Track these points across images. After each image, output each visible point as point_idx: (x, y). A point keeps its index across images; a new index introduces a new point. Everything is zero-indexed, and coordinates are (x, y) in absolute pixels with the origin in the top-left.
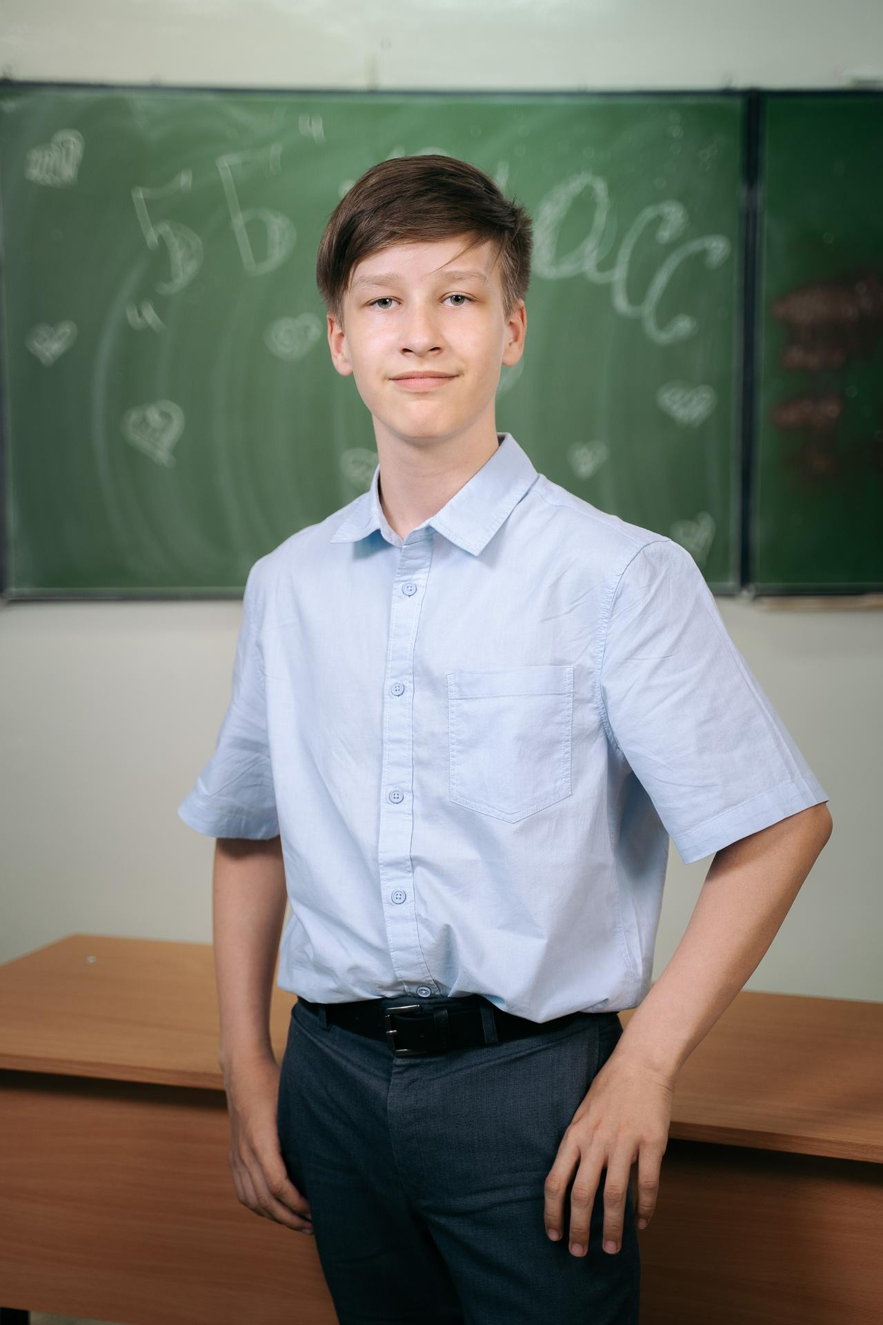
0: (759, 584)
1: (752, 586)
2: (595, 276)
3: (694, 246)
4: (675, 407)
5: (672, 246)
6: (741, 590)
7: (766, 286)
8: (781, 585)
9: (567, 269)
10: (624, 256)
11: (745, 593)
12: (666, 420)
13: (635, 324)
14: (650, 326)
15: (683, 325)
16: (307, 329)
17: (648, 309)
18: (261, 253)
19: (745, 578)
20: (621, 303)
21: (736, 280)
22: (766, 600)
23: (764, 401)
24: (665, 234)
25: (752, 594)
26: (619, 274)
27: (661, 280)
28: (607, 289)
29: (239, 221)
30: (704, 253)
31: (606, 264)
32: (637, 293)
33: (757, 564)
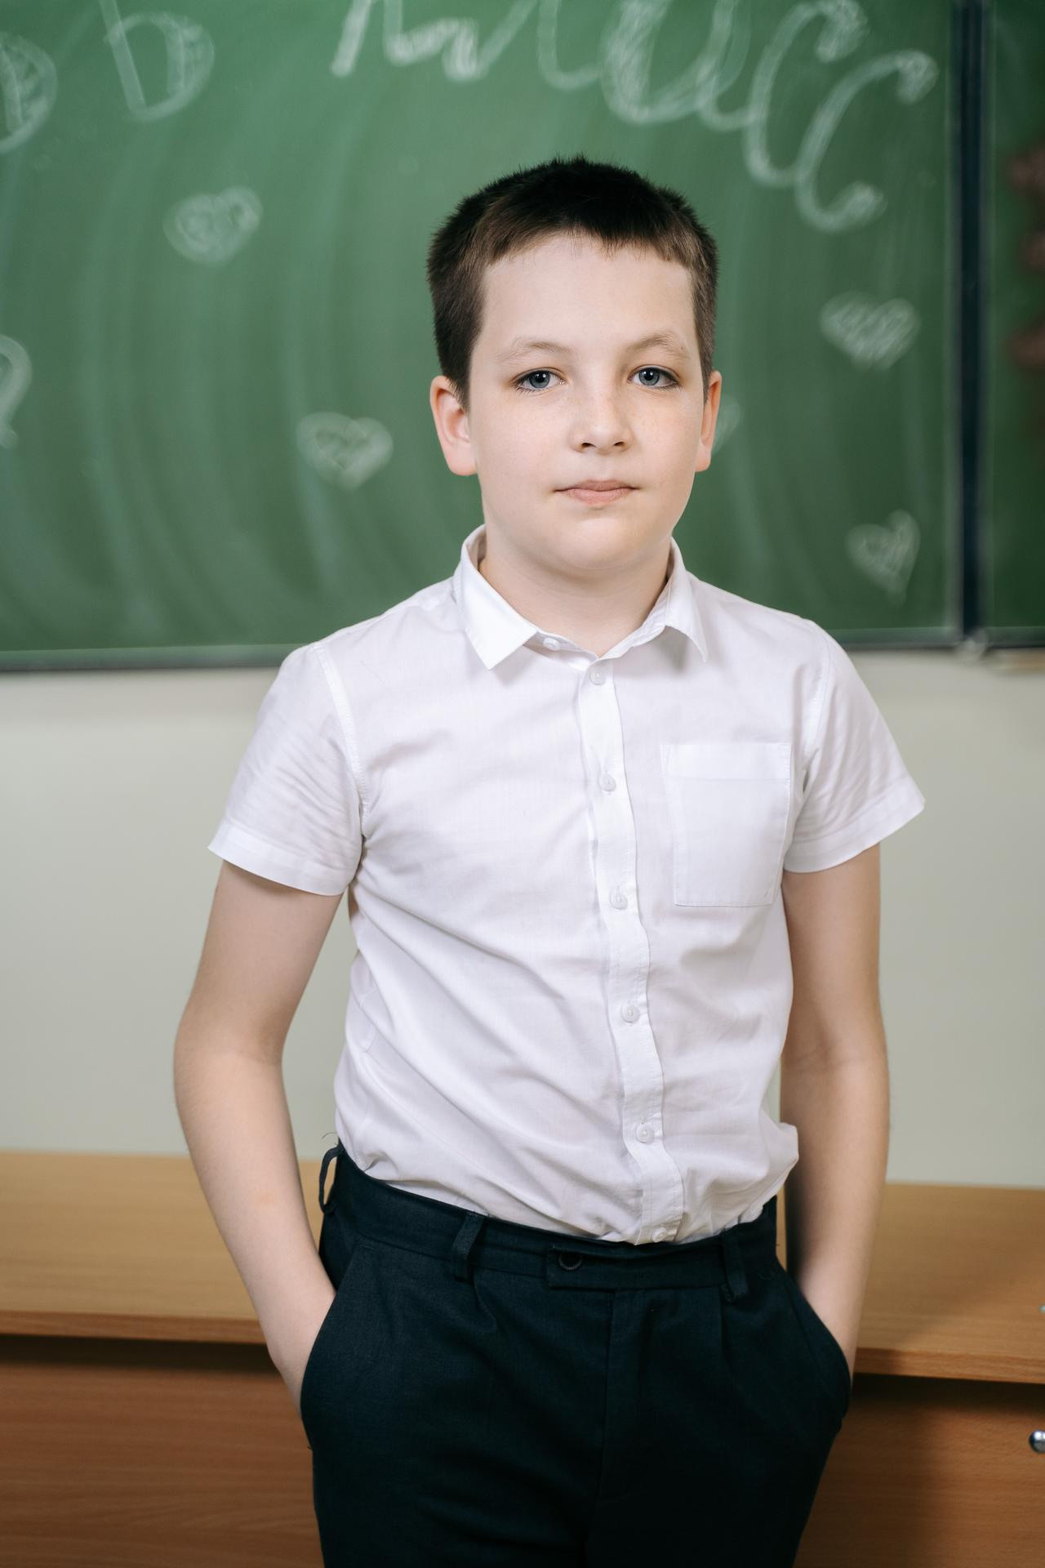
0: (993, 629)
1: (982, 633)
2: (716, 121)
3: (879, 68)
4: (850, 337)
5: (843, 67)
6: (964, 639)
7: (996, 134)
8: (1029, 629)
9: (668, 108)
10: (762, 85)
11: (971, 644)
12: (835, 357)
13: (785, 197)
14: (807, 203)
15: (862, 201)
16: (236, 210)
17: (803, 174)
18: (156, 86)
19: (971, 621)
20: (759, 164)
21: (949, 123)
22: (1004, 655)
23: (996, 326)
24: (829, 50)
25: (982, 646)
26: (755, 116)
27: (824, 125)
28: (735, 140)
29: (118, 30)
30: (895, 78)
31: (733, 100)
32: (784, 150)
33: (990, 595)
